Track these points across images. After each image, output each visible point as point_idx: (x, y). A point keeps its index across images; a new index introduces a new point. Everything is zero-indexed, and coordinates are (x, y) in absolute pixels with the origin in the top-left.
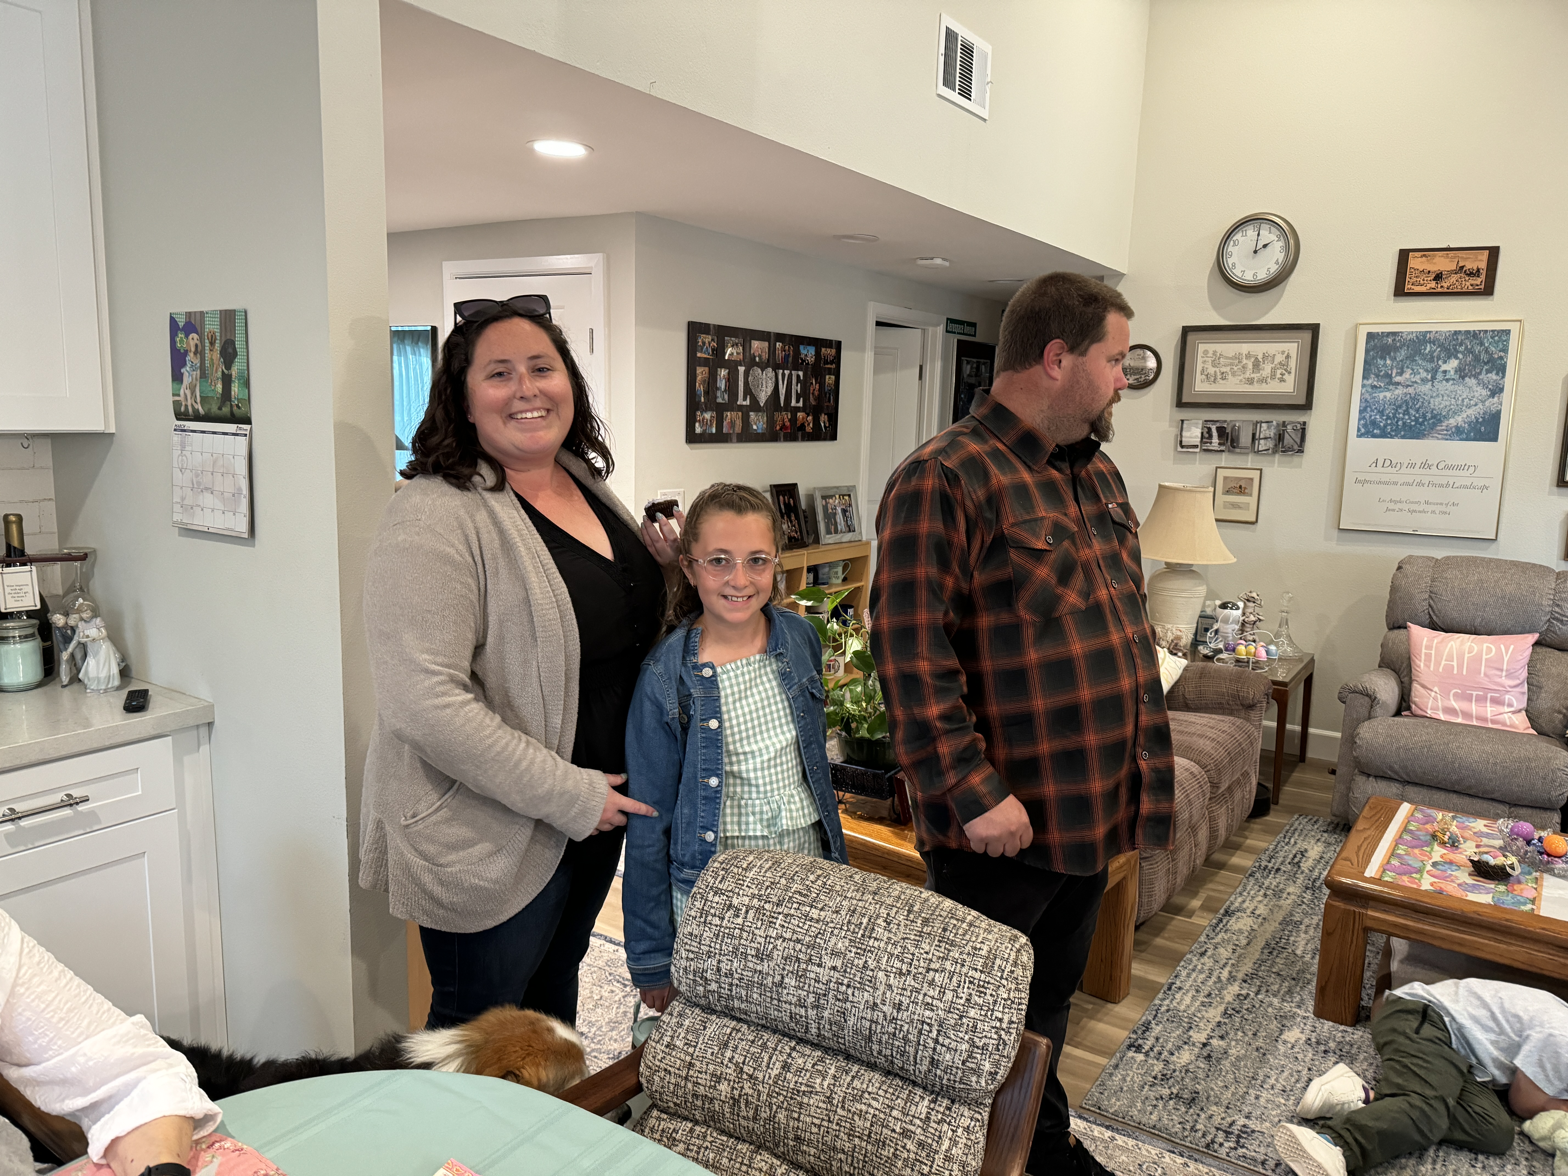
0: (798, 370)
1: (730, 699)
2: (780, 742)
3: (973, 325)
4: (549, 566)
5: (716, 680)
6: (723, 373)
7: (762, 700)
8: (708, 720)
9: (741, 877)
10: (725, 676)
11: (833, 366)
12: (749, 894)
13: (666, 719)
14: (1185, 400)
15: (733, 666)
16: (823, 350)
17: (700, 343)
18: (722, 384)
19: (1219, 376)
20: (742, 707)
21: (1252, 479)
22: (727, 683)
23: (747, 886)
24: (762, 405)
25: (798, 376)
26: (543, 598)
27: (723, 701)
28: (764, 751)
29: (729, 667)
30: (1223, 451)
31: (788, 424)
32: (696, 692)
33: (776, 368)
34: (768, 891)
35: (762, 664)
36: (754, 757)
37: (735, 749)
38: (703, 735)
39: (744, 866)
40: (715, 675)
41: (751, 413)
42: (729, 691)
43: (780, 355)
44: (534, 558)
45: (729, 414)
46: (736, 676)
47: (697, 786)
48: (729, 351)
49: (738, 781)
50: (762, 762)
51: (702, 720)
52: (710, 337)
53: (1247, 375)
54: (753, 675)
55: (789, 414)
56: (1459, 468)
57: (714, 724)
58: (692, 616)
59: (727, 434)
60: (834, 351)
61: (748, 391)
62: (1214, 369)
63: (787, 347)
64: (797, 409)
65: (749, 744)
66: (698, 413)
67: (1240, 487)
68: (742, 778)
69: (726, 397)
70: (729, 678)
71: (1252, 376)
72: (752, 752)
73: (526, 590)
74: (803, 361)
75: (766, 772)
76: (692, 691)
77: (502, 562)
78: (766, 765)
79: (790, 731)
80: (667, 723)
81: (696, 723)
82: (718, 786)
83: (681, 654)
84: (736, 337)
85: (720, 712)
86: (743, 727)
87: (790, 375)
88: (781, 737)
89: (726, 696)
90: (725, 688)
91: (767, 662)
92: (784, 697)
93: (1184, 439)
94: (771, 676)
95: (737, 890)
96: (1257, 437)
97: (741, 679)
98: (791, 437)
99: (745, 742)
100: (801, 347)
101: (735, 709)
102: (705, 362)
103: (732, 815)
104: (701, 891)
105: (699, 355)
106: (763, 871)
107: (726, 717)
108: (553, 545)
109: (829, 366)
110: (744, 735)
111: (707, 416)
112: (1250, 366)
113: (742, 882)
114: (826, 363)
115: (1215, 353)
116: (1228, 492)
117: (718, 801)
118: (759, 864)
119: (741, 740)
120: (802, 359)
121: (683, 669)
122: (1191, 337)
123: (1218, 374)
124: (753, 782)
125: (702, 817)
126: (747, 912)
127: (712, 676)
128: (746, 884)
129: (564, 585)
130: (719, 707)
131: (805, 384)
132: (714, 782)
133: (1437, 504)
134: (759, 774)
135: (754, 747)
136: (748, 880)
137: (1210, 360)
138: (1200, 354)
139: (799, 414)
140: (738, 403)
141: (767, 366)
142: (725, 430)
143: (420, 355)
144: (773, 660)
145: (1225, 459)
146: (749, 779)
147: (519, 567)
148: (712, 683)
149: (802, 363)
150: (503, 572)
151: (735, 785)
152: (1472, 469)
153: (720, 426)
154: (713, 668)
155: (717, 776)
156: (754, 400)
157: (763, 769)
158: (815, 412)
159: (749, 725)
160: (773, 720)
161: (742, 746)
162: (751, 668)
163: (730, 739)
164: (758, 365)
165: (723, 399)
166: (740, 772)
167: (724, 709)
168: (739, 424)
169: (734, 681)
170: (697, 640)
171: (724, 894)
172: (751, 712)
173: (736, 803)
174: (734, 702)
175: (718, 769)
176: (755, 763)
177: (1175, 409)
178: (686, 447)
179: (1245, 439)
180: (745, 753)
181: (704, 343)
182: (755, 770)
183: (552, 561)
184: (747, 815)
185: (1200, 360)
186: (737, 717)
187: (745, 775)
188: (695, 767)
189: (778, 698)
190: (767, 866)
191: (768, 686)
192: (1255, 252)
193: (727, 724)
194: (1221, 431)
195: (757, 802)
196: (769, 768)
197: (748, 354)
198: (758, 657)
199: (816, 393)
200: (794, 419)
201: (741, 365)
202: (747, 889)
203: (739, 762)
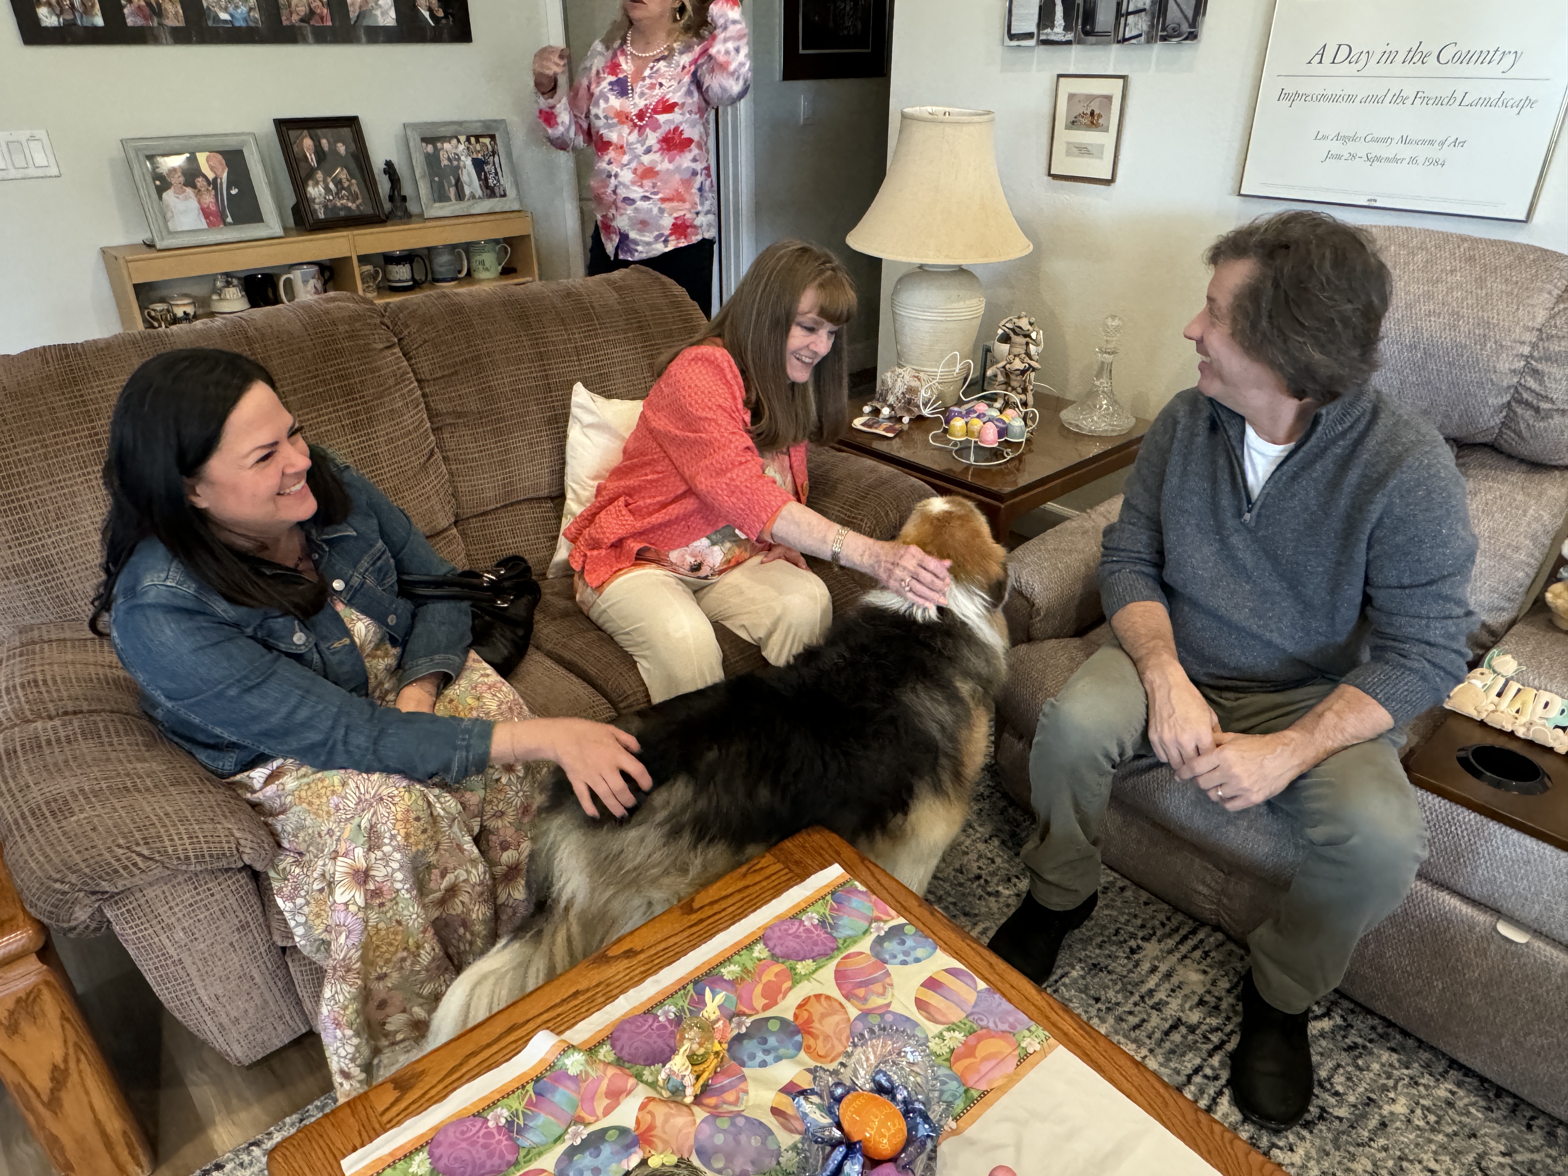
56: (1483, 57)
67: (1092, 113)
96: (1124, 10)
98: (337, 35)
133: (1424, 142)
142: (132, 22)
145: (1072, 59)
152: (1509, 59)
178: (22, 52)
179: (1105, 16)
200: (338, 3)
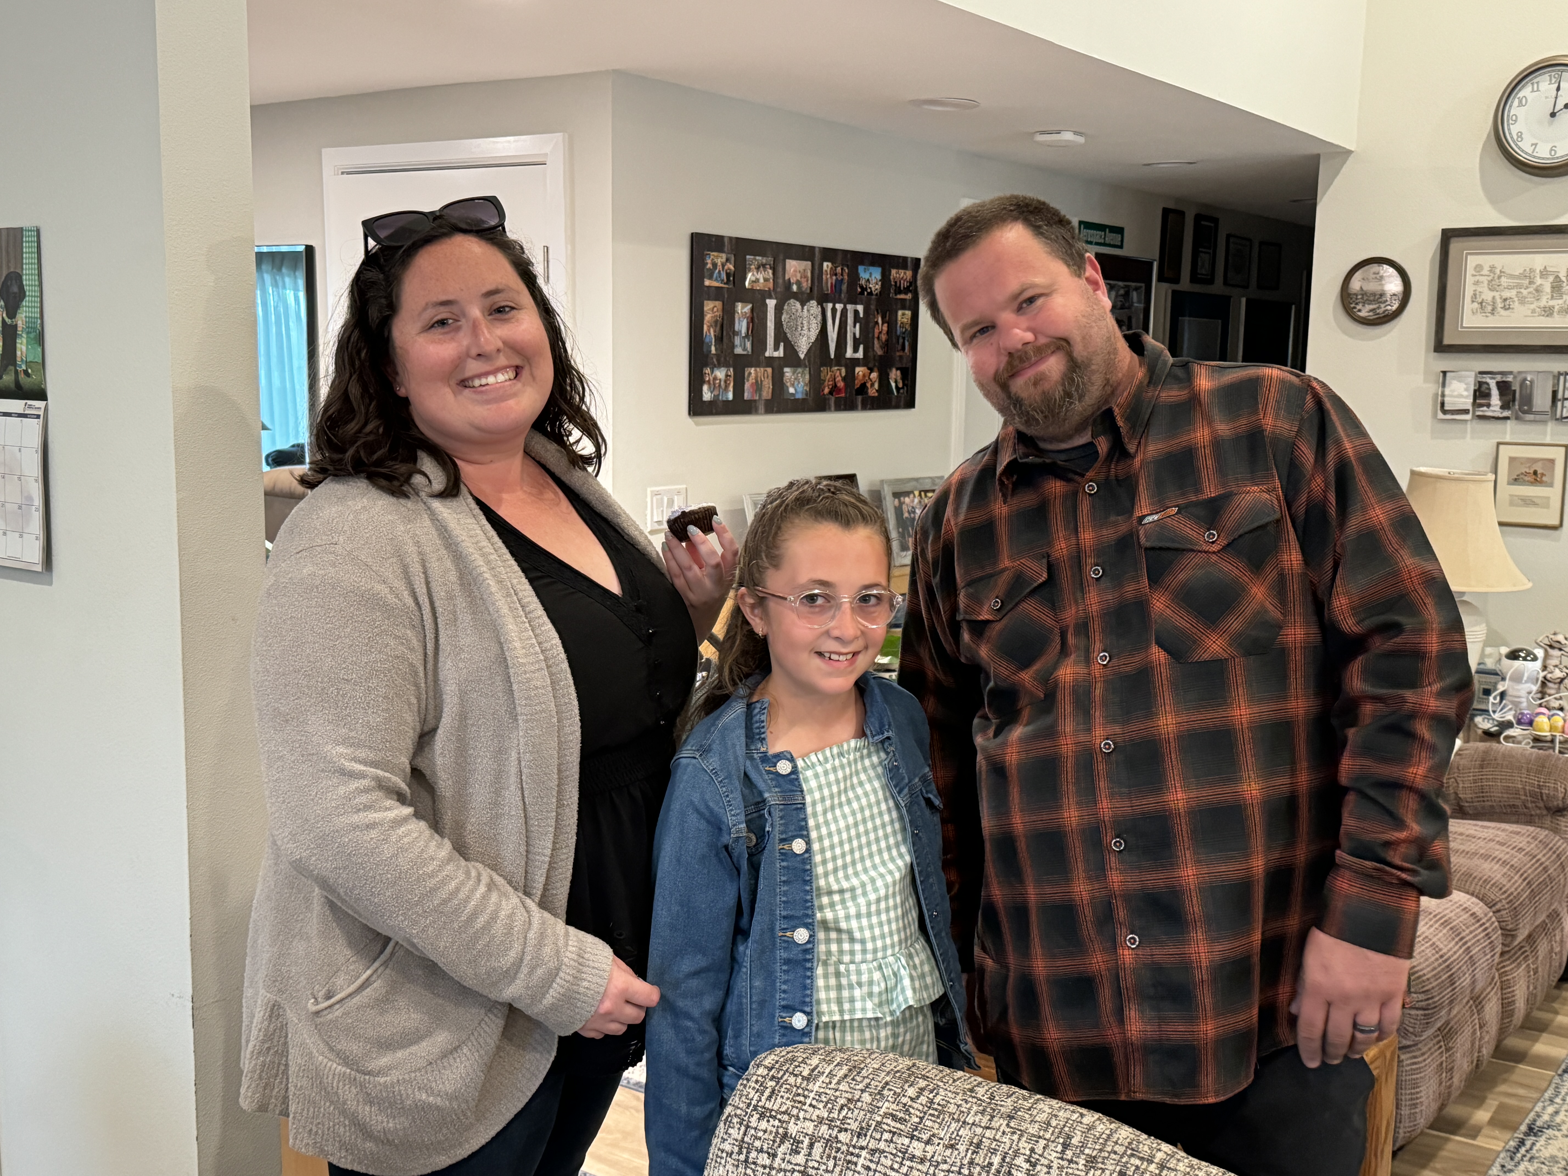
0: (856, 303)
1: (819, 808)
2: (891, 872)
3: (1119, 231)
4: (531, 607)
5: (797, 779)
6: (742, 309)
7: (862, 809)
8: (789, 840)
9: (800, 1091)
10: (809, 773)
11: (909, 296)
12: (814, 1117)
13: (725, 839)
14: (1447, 341)
15: (821, 758)
16: (894, 271)
17: (709, 266)
18: (742, 326)
19: (1500, 305)
20: (836, 820)
21: (1552, 461)
22: (813, 784)
23: (811, 1105)
24: (802, 356)
25: (856, 312)
26: (526, 655)
27: (809, 810)
28: (869, 888)
29: (813, 758)
30: (1507, 418)
31: (841, 384)
32: (772, 797)
33: (822, 301)
34: (844, 1113)
35: (858, 754)
36: (854, 898)
37: (828, 883)
38: (784, 864)
39: (806, 1073)
40: (795, 771)
41: (786, 370)
42: (817, 795)
43: (829, 280)
44: (508, 595)
45: (752, 370)
46: (826, 773)
47: (774, 944)
48: (749, 276)
49: (833, 935)
50: (869, 904)
51: (782, 840)
52: (724, 256)
53: (1543, 302)
54: (847, 770)
55: (843, 370)
57: (798, 846)
58: (750, 681)
59: (750, 401)
60: (909, 274)
61: (781, 336)
62: (1492, 294)
63: (839, 270)
64: (855, 362)
65: (847, 878)
66: (708, 370)
67: (1535, 473)
68: (839, 930)
69: (748, 345)
70: (816, 776)
71: (1551, 303)
72: (853, 889)
73: (501, 643)
74: (863, 289)
75: (874, 920)
76: (766, 795)
77: (461, 602)
78: (873, 908)
79: (901, 856)
80: (726, 847)
81: (774, 846)
82: (808, 942)
83: (743, 739)
84: (763, 255)
85: (806, 828)
86: (838, 851)
87: (844, 312)
88: (891, 866)
89: (814, 804)
90: (811, 791)
91: (865, 752)
92: (891, 803)
93: (1446, 399)
94: (872, 773)
95: (795, 1112)
96: (1560, 396)
97: (832, 777)
98: (846, 405)
99: (841, 874)
100: (861, 269)
101: (827, 823)
102: (717, 294)
103: (827, 988)
104: (739, 1112)
105: (707, 283)
106: (834, 1082)
107: (814, 835)
108: (533, 575)
109: (902, 296)
110: (840, 862)
111: (720, 374)
112: (1547, 288)
113: (802, 1099)
114: (899, 291)
115: (1492, 269)
116: (1516, 481)
117: (809, 965)
118: (827, 1071)
119: (835, 870)
120: (861, 287)
121: (748, 763)
122: (1455, 246)
123: (1499, 301)
124: (857, 935)
125: (784, 992)
126: (811, 1145)
127: (792, 773)
128: (808, 1101)
129: (556, 635)
130: (805, 819)
131: (866, 324)
132: (801, 935)
134: (865, 922)
135: (855, 882)
136: (812, 1095)
137: (1485, 280)
138: (1470, 270)
139: (857, 369)
140: (767, 354)
141: (810, 298)
142: (746, 396)
143: (284, 287)
144: (872, 749)
145: (1510, 431)
146: (850, 932)
147: (487, 609)
148: (792, 782)
149: (862, 293)
150: (465, 618)
151: (828, 941)
153: (739, 390)
154: (792, 760)
155: (807, 926)
156: (791, 349)
157: (869, 915)
158: (883, 365)
159: (847, 847)
160: (877, 840)
161: (837, 881)
162: (845, 761)
163: (820, 870)
164: (795, 296)
165: (745, 349)
166: (836, 920)
167: (811, 823)
168: (768, 385)
169: (823, 780)
170: (763, 718)
171: (775, 1118)
172: (848, 828)
173: (831, 969)
174: (825, 812)
175: (807, 916)
176: (858, 906)
177: (1433, 355)
178: (690, 422)
179: (1541, 400)
180: (841, 891)
181: (715, 265)
182: (858, 916)
183: (535, 599)
184: (851, 987)
185: (1470, 280)
186: (830, 835)
187: (843, 925)
188: (772, 913)
189: (884, 807)
190: (841, 1073)
191: (868, 787)
192: (1553, 115)
193: (816, 846)
194: (1504, 387)
195: (864, 967)
196: (878, 913)
197: (780, 281)
198: (853, 743)
199: (884, 337)
200: (850, 377)
201: (770, 297)
202: (811, 1109)
203: (832, 905)
